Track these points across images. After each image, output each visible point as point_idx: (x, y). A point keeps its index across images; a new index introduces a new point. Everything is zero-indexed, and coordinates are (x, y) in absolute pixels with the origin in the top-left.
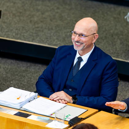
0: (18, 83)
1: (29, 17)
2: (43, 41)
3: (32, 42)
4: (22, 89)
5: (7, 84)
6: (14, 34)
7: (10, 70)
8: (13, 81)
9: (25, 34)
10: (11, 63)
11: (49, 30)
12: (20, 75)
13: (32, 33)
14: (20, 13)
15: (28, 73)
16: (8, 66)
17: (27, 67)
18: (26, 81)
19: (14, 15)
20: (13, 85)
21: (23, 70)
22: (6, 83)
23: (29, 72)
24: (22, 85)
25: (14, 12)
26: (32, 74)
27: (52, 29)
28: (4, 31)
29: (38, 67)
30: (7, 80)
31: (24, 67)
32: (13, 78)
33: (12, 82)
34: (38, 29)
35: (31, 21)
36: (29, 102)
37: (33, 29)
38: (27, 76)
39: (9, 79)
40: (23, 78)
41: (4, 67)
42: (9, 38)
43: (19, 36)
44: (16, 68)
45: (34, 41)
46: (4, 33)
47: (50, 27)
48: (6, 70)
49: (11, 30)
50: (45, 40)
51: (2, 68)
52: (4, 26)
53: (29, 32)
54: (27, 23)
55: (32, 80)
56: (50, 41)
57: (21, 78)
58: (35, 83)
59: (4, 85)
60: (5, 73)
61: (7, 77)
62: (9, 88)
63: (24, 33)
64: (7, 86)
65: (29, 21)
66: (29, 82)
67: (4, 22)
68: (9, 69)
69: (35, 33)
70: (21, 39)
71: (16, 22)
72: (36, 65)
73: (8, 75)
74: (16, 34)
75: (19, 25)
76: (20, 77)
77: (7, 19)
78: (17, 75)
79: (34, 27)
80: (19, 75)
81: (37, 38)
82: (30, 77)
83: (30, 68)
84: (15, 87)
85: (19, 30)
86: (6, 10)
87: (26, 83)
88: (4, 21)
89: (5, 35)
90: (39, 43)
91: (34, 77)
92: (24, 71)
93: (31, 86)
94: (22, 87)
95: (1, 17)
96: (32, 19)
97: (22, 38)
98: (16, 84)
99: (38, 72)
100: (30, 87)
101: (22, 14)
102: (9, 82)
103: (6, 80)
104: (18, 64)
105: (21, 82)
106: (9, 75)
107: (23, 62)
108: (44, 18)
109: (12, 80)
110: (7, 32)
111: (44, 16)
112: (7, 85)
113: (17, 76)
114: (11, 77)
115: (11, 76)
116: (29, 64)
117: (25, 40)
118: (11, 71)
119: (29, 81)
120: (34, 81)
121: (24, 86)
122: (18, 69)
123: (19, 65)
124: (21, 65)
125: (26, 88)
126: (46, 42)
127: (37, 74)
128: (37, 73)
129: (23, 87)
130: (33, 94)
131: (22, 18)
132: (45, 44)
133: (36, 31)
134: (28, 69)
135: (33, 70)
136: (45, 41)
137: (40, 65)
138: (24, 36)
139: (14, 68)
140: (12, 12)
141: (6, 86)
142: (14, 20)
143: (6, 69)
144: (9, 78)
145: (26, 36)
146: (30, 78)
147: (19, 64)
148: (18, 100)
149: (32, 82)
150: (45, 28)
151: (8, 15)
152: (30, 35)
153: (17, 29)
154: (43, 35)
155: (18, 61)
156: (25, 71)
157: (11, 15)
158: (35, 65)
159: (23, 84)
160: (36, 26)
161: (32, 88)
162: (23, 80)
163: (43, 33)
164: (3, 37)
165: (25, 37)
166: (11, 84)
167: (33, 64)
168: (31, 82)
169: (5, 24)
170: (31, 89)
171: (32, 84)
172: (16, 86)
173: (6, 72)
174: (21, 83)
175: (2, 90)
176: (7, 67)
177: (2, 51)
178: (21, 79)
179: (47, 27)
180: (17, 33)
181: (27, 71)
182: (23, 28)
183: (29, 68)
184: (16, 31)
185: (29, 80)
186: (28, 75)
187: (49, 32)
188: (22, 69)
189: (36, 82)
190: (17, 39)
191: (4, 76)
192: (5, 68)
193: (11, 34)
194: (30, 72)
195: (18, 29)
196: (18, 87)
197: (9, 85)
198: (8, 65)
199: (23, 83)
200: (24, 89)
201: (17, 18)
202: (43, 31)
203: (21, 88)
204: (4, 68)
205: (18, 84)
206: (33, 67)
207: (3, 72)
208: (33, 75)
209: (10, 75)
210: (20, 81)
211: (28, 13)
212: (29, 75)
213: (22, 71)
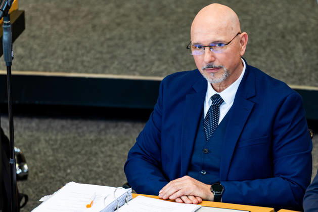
0: (83, 171)
1: (90, 17)
2: (128, 68)
3: (103, 73)
4: (95, 184)
5: (59, 177)
6: (60, 61)
7: (61, 144)
8: (73, 167)
9: (85, 58)
10: (63, 127)
11: (138, 42)
12: (86, 151)
13: (101, 53)
14: (68, 10)
15: (103, 146)
16: (57, 135)
17: (100, 133)
18: (100, 163)
19: (54, 17)
20: (72, 178)
21: (91, 140)
22: (56, 174)
23: (105, 142)
24: (93, 175)
25: (54, 11)
26: (114, 146)
27: (144, 38)
28: (36, 58)
29: (124, 129)
30: (58, 168)
31: (91, 132)
32: (71, 160)
33: (69, 171)
34: (111, 43)
35: (94, 27)
36: (115, 210)
37: (102, 44)
38: (102, 152)
39: (62, 165)
40: (94, 159)
41: (47, 138)
42: (50, 71)
43: (71, 64)
44: (74, 137)
45: (107, 71)
46: (37, 62)
47: (140, 35)
48: (52, 145)
49: (53, 53)
50: (131, 65)
51: (43, 142)
52: (35, 46)
53: (93, 52)
54: (87, 32)
55: (114, 159)
56: (143, 66)
57: (89, 159)
58: (123, 167)
59: (52, 180)
60: (50, 152)
61: (57, 160)
62: (64, 185)
63: (83, 55)
64: (60, 181)
65: (89, 27)
66: (109, 164)
67: (34, 37)
68: (59, 142)
69: (108, 53)
70: (77, 71)
71: (61, 32)
72: (120, 124)
73: (59, 155)
74: (63, 61)
75: (69, 39)
76: (86, 158)
77: (40, 28)
78: (79, 152)
79: (103, 39)
80: (83, 152)
81: (113, 63)
82: (109, 153)
83: (106, 133)
84: (77, 181)
85: (71, 49)
86: (35, 9)
87: (101, 169)
88: (32, 34)
89: (40, 65)
90: (119, 74)
91: (117, 152)
92: (94, 142)
93: (114, 175)
94: (93, 178)
95: (27, 25)
96: (96, 21)
97: (80, 68)
98: (79, 173)
99: (126, 139)
100: (112, 176)
101: (71, 14)
102: (62, 172)
103: (55, 167)
104: (77, 128)
105: (90, 167)
106: (61, 156)
107: (90, 123)
108: (124, 15)
109: (70, 166)
110: (43, 58)
111: (122, 11)
112: (58, 179)
113: (79, 156)
114: (65, 159)
115: (65, 157)
116: (102, 125)
117: (87, 72)
118: (64, 145)
119: (107, 162)
120: (118, 162)
121: (97, 177)
122: (79, 138)
123: (80, 131)
124: (85, 128)
125: (102, 181)
126: (135, 70)
127: (123, 146)
128: (123, 142)
129: (97, 179)
130: (121, 192)
131: (73, 22)
132: (134, 75)
133: (109, 46)
134: (103, 137)
135: (114, 137)
136: (132, 68)
137: (128, 124)
138: (82, 62)
139: (70, 139)
140: (48, 12)
141: (57, 181)
142: (57, 28)
143: (51, 142)
144: (62, 161)
145: (89, 62)
146: (110, 156)
147: (80, 128)
148: (89, 208)
149: (116, 165)
150: (130, 39)
151: (42, 18)
152: (97, 59)
153: (65, 49)
154: (126, 54)
155: (76, 122)
156: (96, 140)
157: (48, 17)
158: (117, 126)
159: (96, 172)
160: (108, 36)
161: (117, 178)
162: (93, 161)
163: (126, 51)
164: (37, 70)
165: (86, 64)
166: (68, 174)
167: (111, 124)
168: (113, 163)
169: (38, 41)
170: (115, 180)
171: (116, 168)
172: (81, 179)
173: (53, 150)
174: (91, 171)
175: (49, 190)
176: (53, 137)
177: (37, 102)
178: (88, 162)
179: (133, 36)
180: (65, 57)
181: (101, 141)
182: (79, 43)
183: (103, 133)
184: (65, 53)
185: (108, 159)
186: (103, 150)
187: (139, 45)
188: (89, 138)
189: (124, 163)
190: (69, 71)
191: (51, 158)
192: (50, 139)
193: (54, 61)
194: (109, 142)
195: (68, 47)
196: (84, 180)
197: (63, 178)
198: (55, 132)
199: (95, 169)
200: (99, 181)
201: (63, 24)
202: (124, 46)
203: (91, 182)
204: (46, 141)
205: (83, 173)
206: (112, 130)
207: (45, 150)
208: (116, 148)
209: (63, 155)
210: (88, 165)
211: (85, 9)
212: (106, 148)
213: (90, 142)
